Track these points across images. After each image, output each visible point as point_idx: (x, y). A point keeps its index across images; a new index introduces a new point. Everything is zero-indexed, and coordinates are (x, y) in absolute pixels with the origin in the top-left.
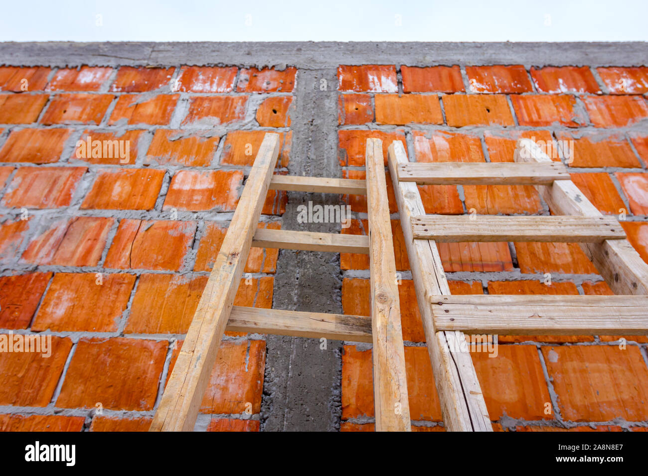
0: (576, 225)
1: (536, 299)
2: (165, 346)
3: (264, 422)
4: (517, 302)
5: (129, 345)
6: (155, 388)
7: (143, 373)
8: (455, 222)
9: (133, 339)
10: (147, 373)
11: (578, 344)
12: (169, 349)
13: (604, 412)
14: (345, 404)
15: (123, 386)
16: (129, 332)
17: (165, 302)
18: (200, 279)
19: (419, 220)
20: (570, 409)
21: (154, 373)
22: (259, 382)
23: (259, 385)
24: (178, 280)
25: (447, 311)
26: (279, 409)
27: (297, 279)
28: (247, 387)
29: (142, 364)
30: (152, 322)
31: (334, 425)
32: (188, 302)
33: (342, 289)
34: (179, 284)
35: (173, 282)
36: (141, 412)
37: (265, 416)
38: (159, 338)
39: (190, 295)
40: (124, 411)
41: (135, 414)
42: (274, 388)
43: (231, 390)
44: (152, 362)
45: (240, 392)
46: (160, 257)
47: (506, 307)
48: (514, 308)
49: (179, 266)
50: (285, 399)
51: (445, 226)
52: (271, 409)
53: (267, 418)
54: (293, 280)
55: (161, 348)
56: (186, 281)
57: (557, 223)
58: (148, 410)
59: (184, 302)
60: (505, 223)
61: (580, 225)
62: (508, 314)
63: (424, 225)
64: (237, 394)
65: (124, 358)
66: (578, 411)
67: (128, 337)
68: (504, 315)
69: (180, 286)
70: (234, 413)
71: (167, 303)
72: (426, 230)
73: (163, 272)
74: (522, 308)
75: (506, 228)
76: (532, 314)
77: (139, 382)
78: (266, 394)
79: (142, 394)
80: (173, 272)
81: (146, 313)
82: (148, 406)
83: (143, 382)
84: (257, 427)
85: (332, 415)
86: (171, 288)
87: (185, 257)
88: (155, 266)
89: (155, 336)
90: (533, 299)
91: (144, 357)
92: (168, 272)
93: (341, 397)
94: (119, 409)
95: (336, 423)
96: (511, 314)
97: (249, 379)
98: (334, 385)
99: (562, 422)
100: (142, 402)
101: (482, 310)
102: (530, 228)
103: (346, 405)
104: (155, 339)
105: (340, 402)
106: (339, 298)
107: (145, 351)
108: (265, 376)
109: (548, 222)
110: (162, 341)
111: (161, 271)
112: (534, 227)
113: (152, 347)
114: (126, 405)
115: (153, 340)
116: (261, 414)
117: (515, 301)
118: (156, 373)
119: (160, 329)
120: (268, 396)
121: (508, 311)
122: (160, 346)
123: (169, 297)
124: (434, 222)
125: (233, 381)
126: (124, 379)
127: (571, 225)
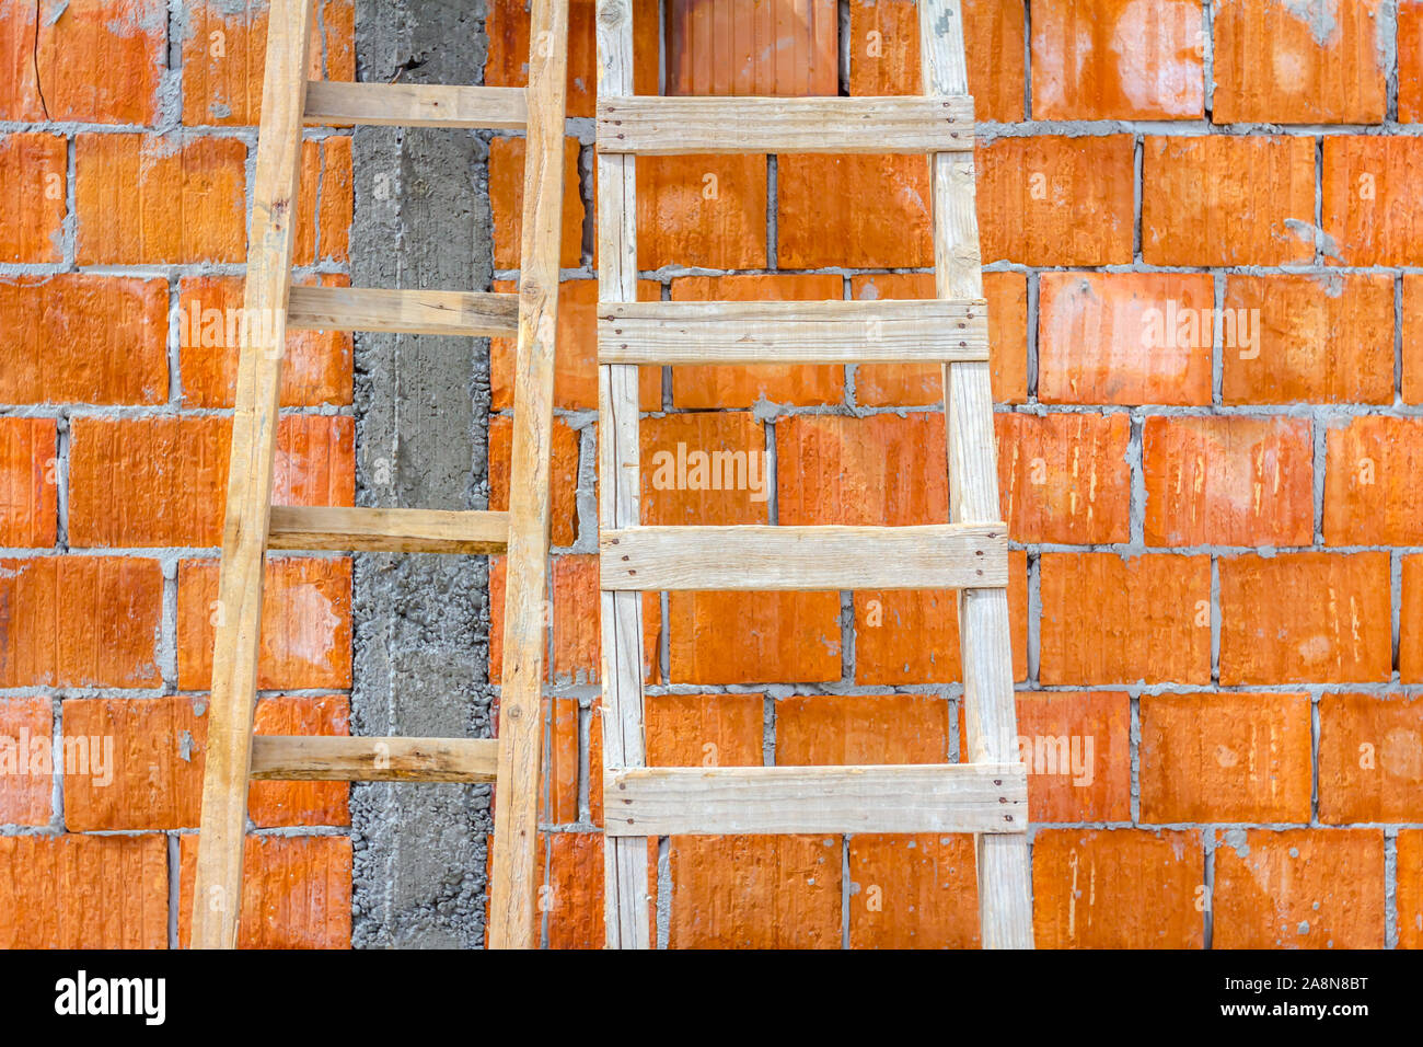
0: (893, 122)
1: (755, 310)
2: (161, 289)
3: (362, 418)
4: (727, 315)
5: (94, 287)
6: (162, 367)
7: (136, 340)
8: (677, 116)
9: (98, 277)
10: (142, 341)
11: (921, 270)
12: (171, 293)
13: (928, 391)
14: (495, 387)
15: (106, 364)
16: (88, 263)
17: (142, 199)
18: (201, 144)
19: (612, 110)
20: (874, 386)
21: (154, 340)
22: (346, 352)
23: (346, 357)
24: (155, 150)
25: (619, 332)
26: (384, 398)
27: (399, 140)
28: (325, 359)
29: (129, 323)
30: (126, 240)
31: (476, 421)
32: (187, 195)
33: (490, 162)
34: (160, 157)
35: (149, 152)
36: (151, 408)
37: (362, 409)
38: (148, 273)
39: (187, 182)
40: (120, 407)
41: (141, 410)
42: (373, 363)
43: (297, 367)
44: (146, 321)
45: (314, 369)
46: (104, 93)
47: (708, 324)
48: (721, 325)
49: (150, 114)
50: (394, 380)
51: (658, 125)
52: (372, 398)
53: (367, 411)
54: (389, 144)
55: (157, 294)
56: (172, 149)
57: (861, 118)
58: (160, 403)
59: (179, 198)
60: (768, 118)
61: (901, 122)
62: (707, 336)
63: (618, 123)
64: (310, 373)
65: (91, 315)
66: (884, 389)
67: (90, 273)
68: (701, 337)
69: (163, 161)
70: (309, 405)
71: (146, 201)
72: (621, 137)
73: (120, 127)
74: (731, 325)
75: (766, 130)
76: (742, 336)
77: (131, 357)
78: (358, 371)
79: (143, 379)
80: (139, 127)
81: (110, 223)
82: (159, 398)
83: (139, 357)
84: (351, 427)
85: (474, 406)
86: (146, 167)
87: (158, 92)
88: (99, 114)
89: (139, 270)
90: (751, 309)
91: (129, 312)
92: (129, 127)
93: (488, 376)
94: (110, 404)
95: (481, 417)
96: (712, 337)
97: (328, 348)
98: (476, 354)
99: (853, 408)
100: (147, 391)
101: (671, 330)
102: (809, 129)
103: (498, 387)
104: (140, 274)
105: (488, 382)
106: (483, 185)
107: (127, 300)
108: (355, 342)
109: (846, 115)
110: (154, 280)
111: (112, 126)
112: (819, 128)
113: (140, 293)
114: (119, 396)
115: (137, 279)
116: (355, 406)
117: (723, 312)
118: (159, 340)
119: (145, 256)
120: (363, 376)
121: (710, 331)
122: (153, 289)
123: (146, 186)
124: (639, 115)
125: (299, 350)
126: (103, 353)
127: (884, 122)
